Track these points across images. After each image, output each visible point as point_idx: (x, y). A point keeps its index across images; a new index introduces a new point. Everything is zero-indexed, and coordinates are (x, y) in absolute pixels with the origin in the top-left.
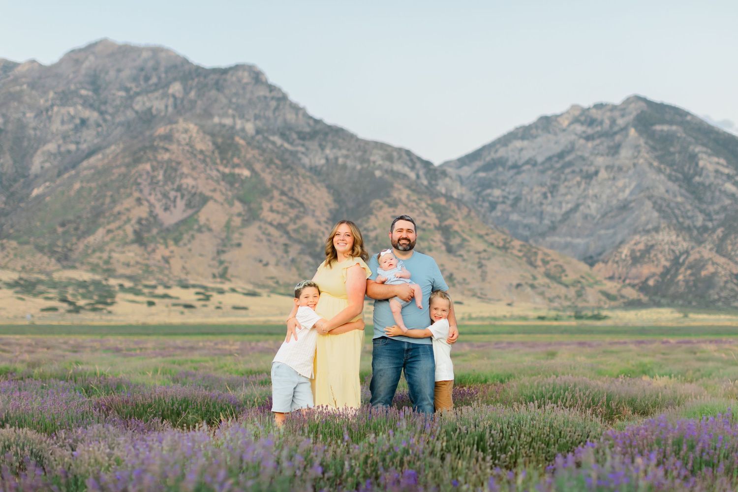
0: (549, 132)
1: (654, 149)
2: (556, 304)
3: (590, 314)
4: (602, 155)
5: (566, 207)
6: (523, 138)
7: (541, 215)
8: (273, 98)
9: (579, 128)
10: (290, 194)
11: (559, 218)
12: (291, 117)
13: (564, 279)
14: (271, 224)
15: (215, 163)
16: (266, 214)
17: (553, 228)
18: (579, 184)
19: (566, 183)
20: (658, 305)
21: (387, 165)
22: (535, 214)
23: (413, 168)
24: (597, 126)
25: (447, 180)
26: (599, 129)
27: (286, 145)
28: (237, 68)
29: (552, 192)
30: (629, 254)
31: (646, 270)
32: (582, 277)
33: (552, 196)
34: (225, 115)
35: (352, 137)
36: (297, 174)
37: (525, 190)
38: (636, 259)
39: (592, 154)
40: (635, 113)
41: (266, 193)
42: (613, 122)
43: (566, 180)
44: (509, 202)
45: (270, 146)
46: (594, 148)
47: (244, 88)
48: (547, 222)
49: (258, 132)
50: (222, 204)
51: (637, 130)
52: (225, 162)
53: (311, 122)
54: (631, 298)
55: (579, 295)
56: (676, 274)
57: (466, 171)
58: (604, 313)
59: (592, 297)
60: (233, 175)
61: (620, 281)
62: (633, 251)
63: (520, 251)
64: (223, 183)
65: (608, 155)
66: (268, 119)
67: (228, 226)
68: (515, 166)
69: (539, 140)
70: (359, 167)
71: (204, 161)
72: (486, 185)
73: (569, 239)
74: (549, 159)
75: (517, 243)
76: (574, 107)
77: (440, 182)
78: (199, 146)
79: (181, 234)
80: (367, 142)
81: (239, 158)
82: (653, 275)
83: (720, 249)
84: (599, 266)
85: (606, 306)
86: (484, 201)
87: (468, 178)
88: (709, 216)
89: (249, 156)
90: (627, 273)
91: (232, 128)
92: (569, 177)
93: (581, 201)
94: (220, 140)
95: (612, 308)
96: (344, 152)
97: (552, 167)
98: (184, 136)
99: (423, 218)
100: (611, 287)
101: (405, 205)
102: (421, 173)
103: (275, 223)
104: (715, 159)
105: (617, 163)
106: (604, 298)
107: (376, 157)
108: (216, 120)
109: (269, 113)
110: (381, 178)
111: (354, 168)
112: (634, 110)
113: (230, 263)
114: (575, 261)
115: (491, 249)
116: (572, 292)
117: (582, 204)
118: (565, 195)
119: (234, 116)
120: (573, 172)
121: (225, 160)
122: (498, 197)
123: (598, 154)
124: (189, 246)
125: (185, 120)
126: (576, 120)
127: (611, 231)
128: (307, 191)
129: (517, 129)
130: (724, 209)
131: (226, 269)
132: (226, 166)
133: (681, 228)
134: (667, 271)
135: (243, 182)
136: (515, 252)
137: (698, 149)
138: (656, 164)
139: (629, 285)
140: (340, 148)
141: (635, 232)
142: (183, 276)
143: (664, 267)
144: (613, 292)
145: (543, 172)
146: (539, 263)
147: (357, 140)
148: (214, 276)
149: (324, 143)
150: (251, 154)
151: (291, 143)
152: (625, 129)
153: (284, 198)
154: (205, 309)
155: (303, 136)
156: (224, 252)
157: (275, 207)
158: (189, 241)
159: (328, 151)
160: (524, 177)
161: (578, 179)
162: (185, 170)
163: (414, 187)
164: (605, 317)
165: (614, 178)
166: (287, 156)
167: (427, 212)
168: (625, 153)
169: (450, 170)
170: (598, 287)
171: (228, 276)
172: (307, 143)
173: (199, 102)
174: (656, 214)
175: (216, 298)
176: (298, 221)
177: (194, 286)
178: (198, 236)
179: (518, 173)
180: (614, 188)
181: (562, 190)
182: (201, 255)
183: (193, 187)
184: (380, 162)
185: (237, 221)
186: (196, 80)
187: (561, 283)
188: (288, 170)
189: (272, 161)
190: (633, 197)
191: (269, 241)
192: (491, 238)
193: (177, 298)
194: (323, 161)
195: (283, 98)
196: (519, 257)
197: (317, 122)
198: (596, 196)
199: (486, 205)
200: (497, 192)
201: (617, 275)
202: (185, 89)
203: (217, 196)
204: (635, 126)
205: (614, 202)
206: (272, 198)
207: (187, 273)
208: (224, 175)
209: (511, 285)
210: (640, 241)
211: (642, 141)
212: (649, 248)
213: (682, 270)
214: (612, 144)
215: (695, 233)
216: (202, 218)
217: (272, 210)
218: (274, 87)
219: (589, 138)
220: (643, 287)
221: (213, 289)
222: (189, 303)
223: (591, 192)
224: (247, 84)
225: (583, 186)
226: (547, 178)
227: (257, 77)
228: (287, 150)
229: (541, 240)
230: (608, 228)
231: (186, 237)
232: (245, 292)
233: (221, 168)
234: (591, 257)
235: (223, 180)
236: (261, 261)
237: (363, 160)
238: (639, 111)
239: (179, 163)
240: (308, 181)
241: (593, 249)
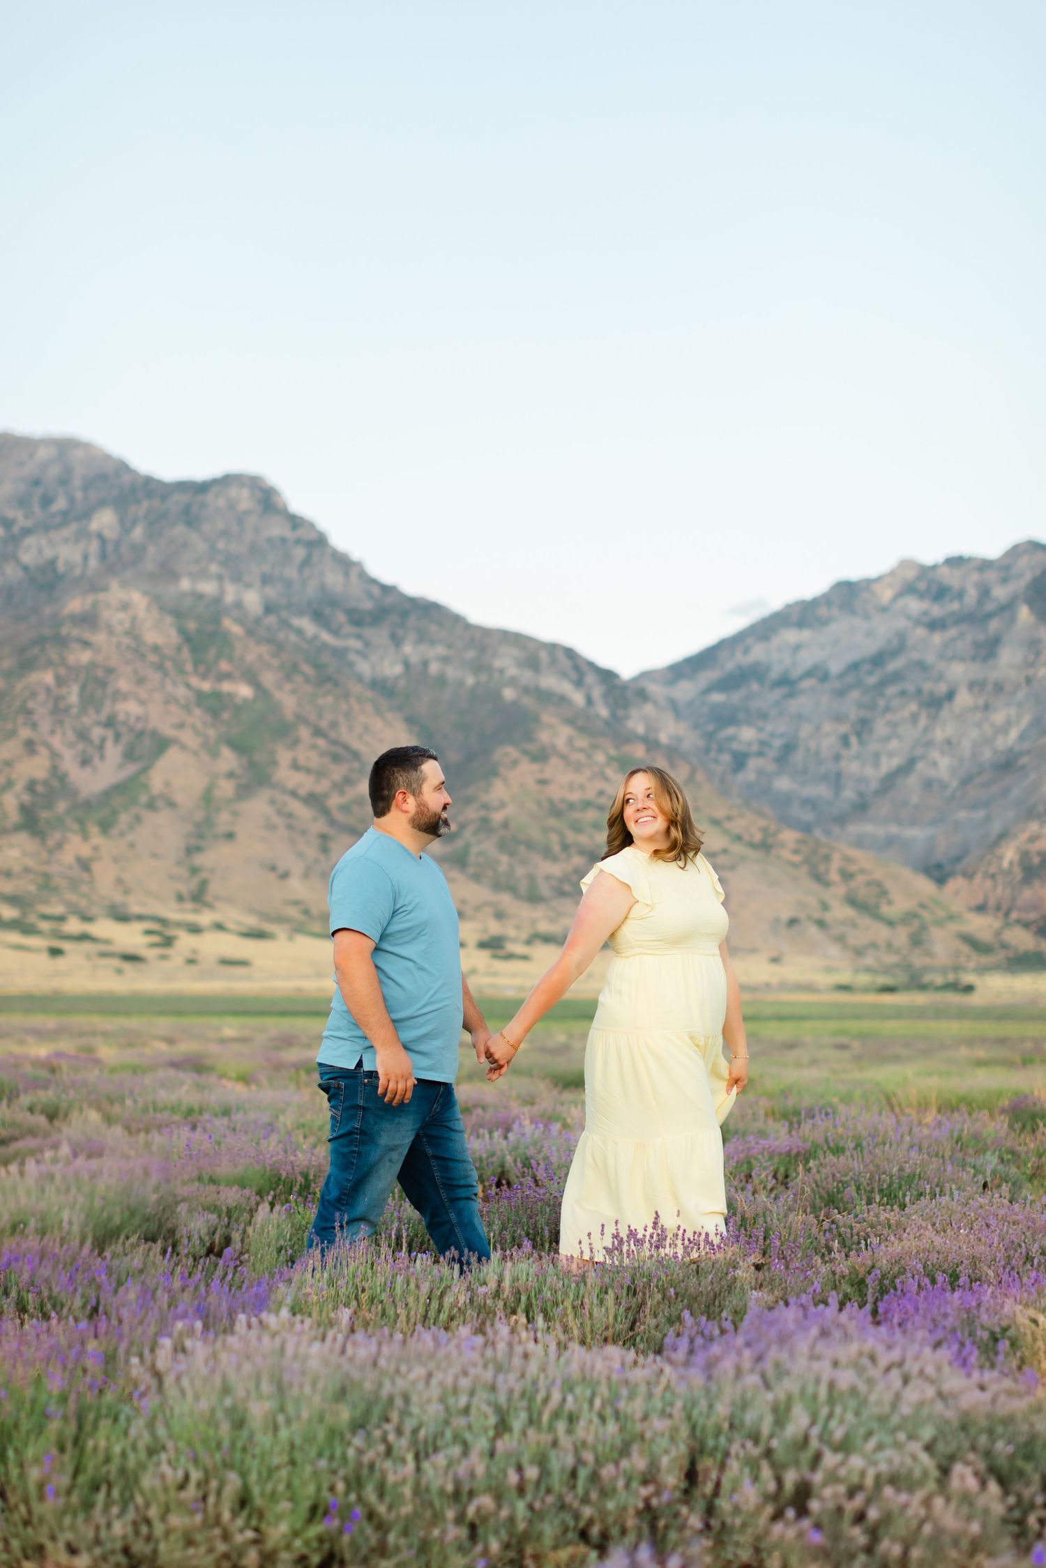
0: (853, 612)
2: (869, 960)
3: (939, 980)
4: (962, 659)
5: (888, 764)
6: (801, 624)
7: (837, 781)
8: (298, 541)
9: (915, 605)
10: (333, 735)
11: (874, 786)
12: (334, 579)
13: (885, 910)
14: (294, 794)
15: (182, 671)
16: (285, 775)
17: (861, 807)
18: (914, 718)
19: (889, 717)
21: (527, 676)
22: (824, 778)
23: (579, 683)
24: (951, 600)
25: (649, 709)
26: (955, 606)
27: (326, 637)
28: (227, 480)
29: (859, 735)
30: (1017, 858)
32: (923, 906)
33: (861, 742)
34: (203, 575)
35: (457, 619)
36: (347, 695)
37: (805, 731)
38: (1032, 871)
39: (941, 656)
40: (1028, 576)
41: (284, 731)
42: (985, 592)
43: (887, 709)
44: (772, 754)
45: (293, 638)
46: (946, 645)
47: (240, 522)
48: (849, 794)
49: (269, 608)
50: (196, 754)
51: (1032, 608)
52: (202, 668)
53: (376, 591)
54: (1022, 949)
55: (917, 941)
57: (686, 690)
58: (969, 978)
59: (942, 945)
60: (217, 695)
61: (1000, 915)
62: (1025, 855)
63: (796, 852)
64: (197, 712)
65: (973, 659)
66: (288, 583)
67: (207, 797)
68: (786, 683)
69: (833, 628)
70: (470, 681)
71: (160, 667)
72: (726, 718)
73: (894, 829)
74: (854, 667)
75: (789, 836)
76: (905, 564)
77: (634, 713)
78: (152, 637)
79: (115, 813)
80: (486, 632)
81: (230, 660)
84: (956, 883)
85: (972, 965)
86: (720, 750)
87: (690, 704)
89: (250, 657)
90: (1014, 899)
91: (218, 600)
92: (895, 703)
93: (919, 751)
94: (192, 626)
95: (982, 970)
96: (441, 650)
97: (859, 684)
98: (121, 616)
99: (599, 785)
100: (982, 926)
101: (564, 758)
102: (597, 693)
103: (303, 792)
105: (993, 676)
106: (965, 949)
107: (506, 662)
108: (185, 584)
109: (291, 572)
110: (515, 704)
111: (461, 683)
112: (1028, 569)
113: (212, 871)
114: (907, 874)
115: (738, 849)
116: (901, 936)
117: (923, 757)
118: (887, 739)
119: (220, 578)
120: (903, 693)
121: (204, 667)
122: (749, 744)
123: (954, 658)
124: (130, 837)
125: (125, 584)
126: (909, 589)
127: (981, 814)
128: (367, 728)
129: (789, 607)
131: (204, 885)
132: (204, 677)
135: (239, 708)
136: (786, 854)
139: (1018, 922)
140: (432, 642)
141: (1031, 815)
142: (118, 898)
144: (986, 936)
145: (841, 693)
146: (834, 876)
147: (468, 626)
148: (180, 898)
149: (400, 632)
150: (254, 653)
151: (336, 632)
152: (1008, 608)
153: (321, 742)
154: (164, 964)
155: (358, 619)
156: (199, 849)
157: (302, 761)
158: (131, 828)
159: (408, 649)
160: (801, 704)
161: (913, 707)
162: (123, 685)
163: (581, 722)
164: (969, 989)
165: (986, 707)
166: (325, 658)
167: (610, 772)
168: (1009, 658)
169: (654, 689)
170: (954, 927)
171: (208, 898)
172: (368, 632)
173: (151, 550)
175: (186, 941)
176: (348, 789)
177: (140, 918)
178: (148, 817)
179: (791, 695)
180: (986, 727)
181: (881, 728)
182: (155, 856)
183: (138, 718)
184: (512, 671)
185: (226, 788)
186: (145, 504)
187: (877, 916)
188: (329, 686)
189: (295, 669)
190: (1026, 745)
191: (290, 827)
192: (737, 826)
193: (107, 942)
194: (398, 669)
195: (318, 542)
196: (794, 865)
197: (388, 590)
198: (948, 742)
199: (726, 758)
200: (747, 734)
201: (992, 902)
202: (122, 521)
203: (187, 737)
204: (1030, 602)
205: (987, 755)
206: (296, 742)
207: (127, 892)
208: (200, 697)
209: (777, 920)
210: (1038, 835)
211: (1043, 632)
214: (981, 637)
216: (156, 780)
217: (296, 766)
218: (301, 518)
219: (935, 625)
221: (179, 925)
222: (131, 950)
223: (939, 734)
224: (248, 513)
225: (923, 721)
226: (851, 706)
227: (267, 499)
228: (325, 646)
229: (836, 830)
230: (974, 806)
231: (124, 819)
232: (244, 930)
233: (195, 681)
234: (939, 866)
235: (199, 705)
236: (273, 868)
237: (478, 667)
238: (1038, 572)
239: (110, 671)
240: (369, 708)
241: (943, 850)
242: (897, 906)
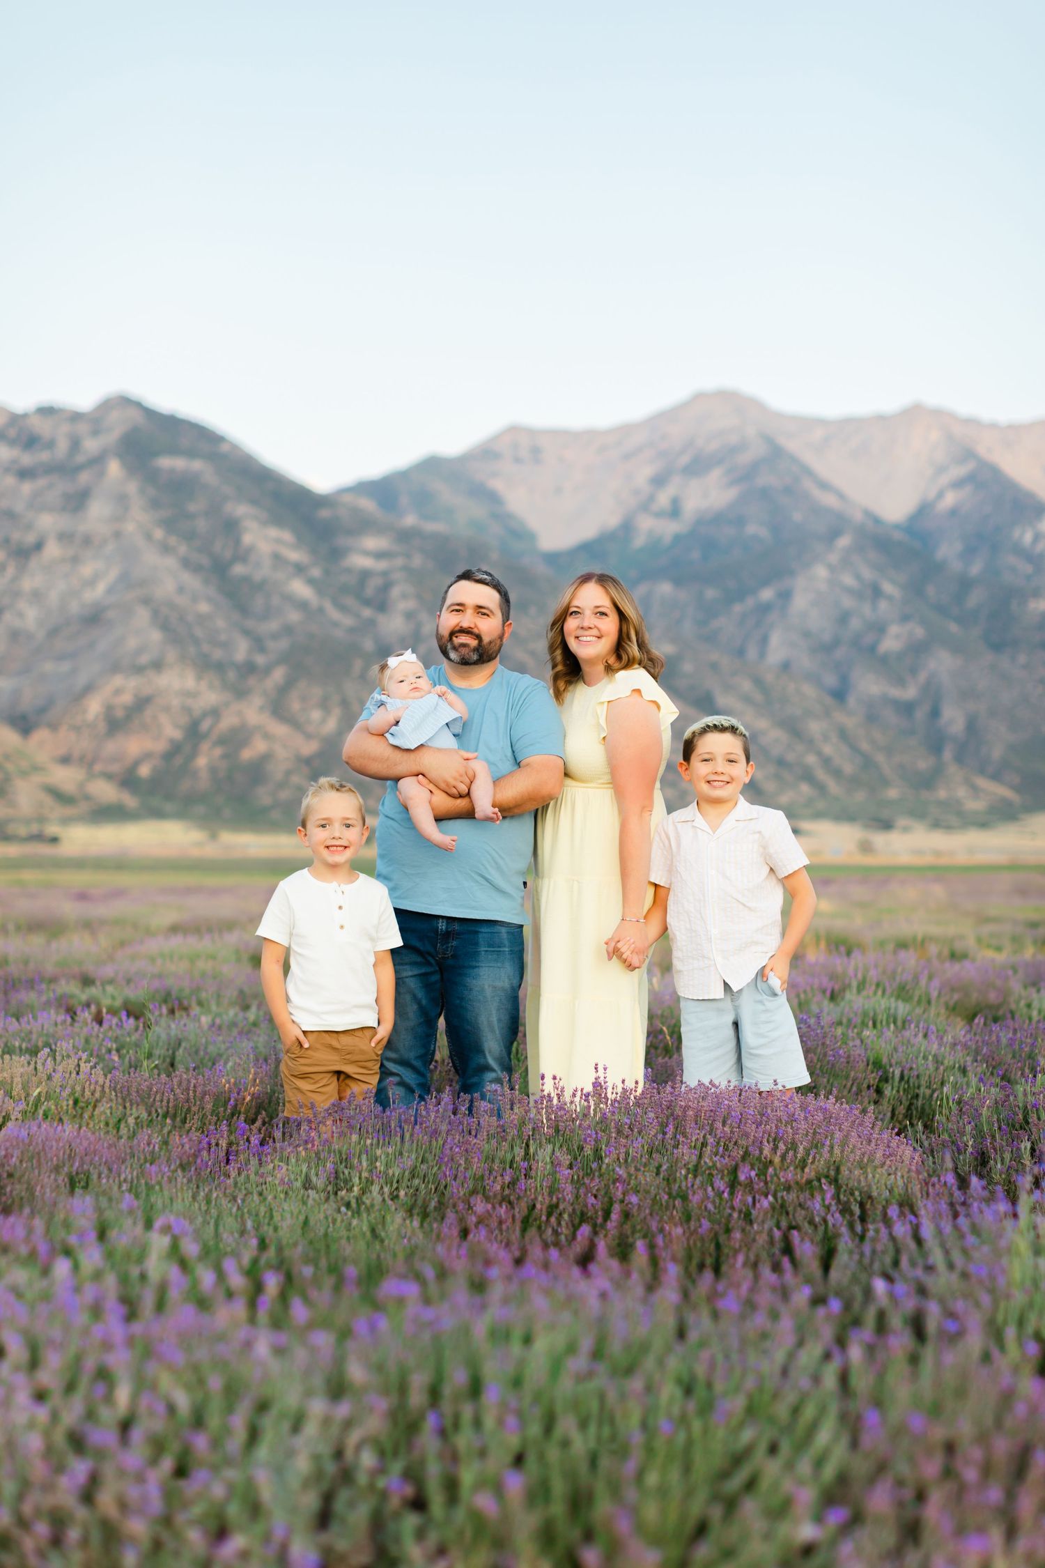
1: (155, 504)
3: (22, 831)
4: (51, 510)
9: (5, 453)
18: (3, 567)
20: (158, 814)
24: (41, 450)
26: (45, 456)
30: (101, 711)
31: (133, 745)
32: (6, 756)
38: (115, 724)
39: (30, 506)
40: (119, 431)
42: (75, 444)
46: (35, 495)
51: (123, 465)
54: (104, 800)
55: (2, 792)
56: (194, 754)
58: (52, 829)
59: (26, 796)
61: (84, 766)
62: (109, 709)
65: (62, 510)
82: (147, 756)
83: (278, 709)
84: (41, 735)
85: (55, 816)
88: (259, 644)
90: (97, 751)
93: (6, 601)
95: (66, 821)
100: (66, 777)
104: (273, 532)
105: (82, 528)
106: (48, 800)
112: (118, 425)
117: (11, 606)
123: (42, 508)
127: (65, 667)
130: (288, 630)
133: (206, 665)
134: (175, 749)
137: (241, 510)
138: (159, 534)
139: (101, 774)
141: (115, 668)
143: (172, 741)
144: (69, 788)
152: (98, 461)
161: (2, 556)
164: (54, 840)
165: (75, 560)
168: (98, 511)
170: (37, 779)
174: (156, 636)
180: (73, 579)
190: (112, 599)
198: (36, 593)
201: (75, 754)
204: (120, 456)
205: (74, 607)
210: (123, 688)
211: (132, 488)
212: (142, 703)
213: (205, 746)
214: (71, 489)
215: (232, 675)
219: (25, 474)
220: (128, 780)
223: (27, 584)
225: (10, 571)
230: (61, 658)
234: (24, 717)
238: (129, 427)
241: (29, 699)
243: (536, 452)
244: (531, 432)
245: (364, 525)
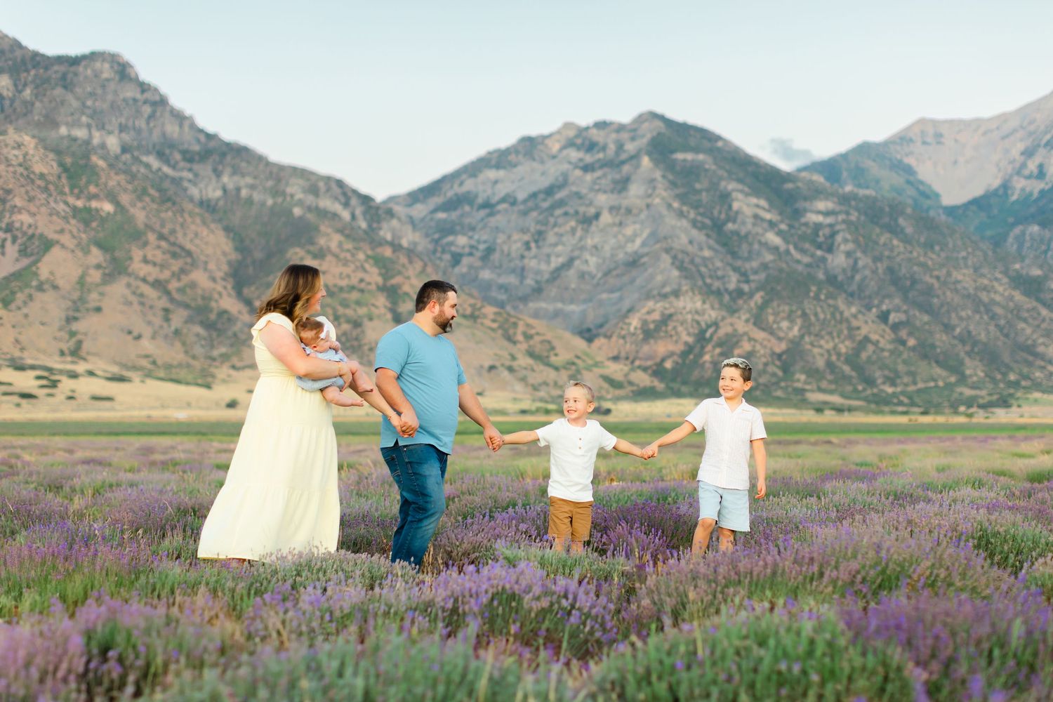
0: (534, 160)
1: (673, 184)
2: (542, 394)
4: (605, 192)
5: (556, 262)
6: (498, 166)
7: (522, 272)
8: (145, 102)
9: (574, 155)
10: (172, 239)
11: (546, 276)
12: (172, 129)
13: (553, 359)
14: (144, 280)
15: (62, 193)
16: (137, 266)
17: (538, 291)
18: (573, 231)
19: (556, 230)
20: (678, 394)
21: (310, 199)
22: (513, 271)
23: (346, 205)
24: (598, 152)
25: (394, 222)
26: (601, 155)
27: (166, 169)
28: (93, 56)
29: (536, 242)
30: (639, 326)
31: (661, 348)
32: (578, 357)
33: (538, 247)
34: (76, 124)
35: (261, 159)
36: (182, 211)
37: (501, 239)
38: (649, 334)
39: (591, 190)
40: (649, 136)
41: (137, 236)
42: (620, 147)
43: (555, 225)
44: (478, 254)
45: (142, 170)
46: (594, 182)
47: (103, 87)
48: (529, 282)
49: (125, 149)
50: (73, 251)
51: (652, 159)
52: (76, 191)
53: (202, 138)
54: (642, 385)
56: (701, 355)
57: (420, 210)
58: (607, 405)
60: (88, 210)
61: (628, 362)
62: (645, 323)
63: (494, 321)
64: (73, 222)
65: (612, 192)
66: (139, 131)
67: (81, 282)
68: (487, 205)
69: (520, 169)
70: (270, 202)
71: (45, 189)
72: (449, 229)
73: (559, 305)
74: (534, 195)
75: (490, 310)
76: (567, 125)
77: (385, 225)
78: (39, 168)
79: (13, 293)
80: (282, 168)
81: (97, 185)
82: (672, 354)
83: (758, 321)
84: (600, 342)
85: (609, 396)
86: (443, 252)
87: (423, 220)
88: (744, 276)
89: (111, 183)
90: (637, 352)
91: (87, 142)
92: (560, 220)
93: (576, 253)
94: (68, 160)
95: (617, 399)
96: (249, 180)
97: (537, 207)
98: (16, 152)
99: (360, 275)
100: (616, 370)
101: (336, 256)
102: (358, 211)
103: (150, 279)
104: (754, 200)
105: (625, 203)
106: (606, 385)
107: (295, 189)
108: (63, 130)
109: (141, 123)
110: (301, 218)
111: (263, 204)
112: (648, 132)
113: (86, 334)
114: (568, 335)
116: (563, 377)
117: (578, 258)
118: (556, 245)
119: (89, 126)
120: (566, 214)
121: (78, 191)
122: (463, 247)
123: (599, 190)
124: (25, 311)
125: (17, 130)
126: (570, 144)
127: (617, 295)
128: (196, 235)
129: (490, 153)
130: (765, 266)
131: (80, 343)
132: (78, 198)
133: (709, 292)
134: (689, 349)
135: (104, 220)
136: (488, 322)
137: (732, 186)
138: (676, 205)
139: (639, 367)
140: (243, 175)
141: (648, 296)
142: (17, 354)
143: (686, 343)
144: (619, 377)
145: (525, 213)
146: (520, 338)
147: (268, 164)
148: (62, 353)
149: (220, 168)
150: (114, 180)
151: (174, 167)
152: (635, 157)
153: (163, 244)
154: (50, 400)
155: (189, 157)
156: (76, 319)
157: (150, 257)
158: (25, 303)
159: (225, 179)
160: (498, 220)
161: (573, 223)
162: (18, 202)
163: (347, 231)
164: (608, 411)
165: (621, 224)
166: (166, 184)
167: (367, 266)
168: (636, 190)
169: (398, 209)
170: (597, 371)
171: (83, 353)
172: (196, 167)
173: (38, 104)
174: (675, 273)
175: (66, 384)
176: (183, 277)
177: (33, 367)
178: (39, 296)
179: (491, 214)
180: (620, 237)
181: (551, 238)
182: (43, 324)
183: (30, 226)
184: (299, 196)
185: (95, 276)
186: (33, 73)
187: (549, 365)
188: (169, 204)
189: (144, 192)
190: (646, 250)
191: (142, 304)
193: (10, 384)
194: (219, 193)
195: (162, 102)
196: (493, 330)
197: (210, 137)
198: (595, 247)
199: (447, 257)
200: (462, 240)
201: (623, 355)
202: (16, 85)
203: (66, 239)
204: (649, 154)
205: (621, 256)
206: (146, 244)
207: (22, 349)
208: (75, 210)
209: (482, 367)
210: (653, 309)
211: (658, 174)
212: (666, 319)
213: (709, 347)
214: (618, 177)
215: (727, 298)
216: (44, 270)
217: (145, 261)
218: (149, 85)
219: (587, 168)
220: (658, 371)
221: (61, 372)
222: (27, 391)
223: (589, 242)
224: (108, 80)
225: (579, 233)
226: (531, 222)
227: (123, 71)
228: (167, 176)
229: (521, 307)
230: (612, 291)
231: (20, 297)
232: (109, 375)
233: (71, 200)
234: (589, 330)
235: (74, 217)
236: (130, 333)
237: (276, 192)
238: (655, 134)
239: (8, 192)
240: (198, 220)
241: (591, 319)
242: (561, 357)
243: (939, 136)
244: (934, 123)
245: (817, 193)
